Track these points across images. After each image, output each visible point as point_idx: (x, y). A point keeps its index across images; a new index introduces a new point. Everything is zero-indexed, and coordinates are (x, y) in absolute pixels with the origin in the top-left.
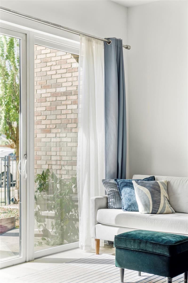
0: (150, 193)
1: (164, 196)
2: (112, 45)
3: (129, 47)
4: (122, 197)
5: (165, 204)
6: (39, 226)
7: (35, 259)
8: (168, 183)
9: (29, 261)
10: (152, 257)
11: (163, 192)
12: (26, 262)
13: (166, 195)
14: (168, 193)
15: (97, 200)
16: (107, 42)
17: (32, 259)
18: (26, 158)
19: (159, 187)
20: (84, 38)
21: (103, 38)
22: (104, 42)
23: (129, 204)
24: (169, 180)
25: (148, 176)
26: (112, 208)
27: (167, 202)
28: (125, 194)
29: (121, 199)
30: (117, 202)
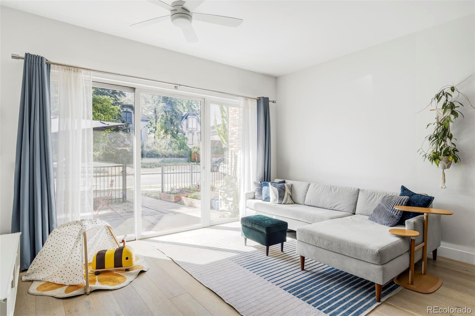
0: (278, 191)
1: (288, 193)
2: (262, 101)
3: (274, 102)
4: (263, 191)
5: (287, 198)
6: (226, 206)
7: (210, 226)
8: (292, 185)
9: (206, 227)
10: (258, 233)
11: (287, 191)
12: (204, 227)
13: (290, 193)
14: (291, 191)
15: (247, 194)
16: (259, 100)
17: (208, 226)
18: (204, 169)
19: (285, 187)
20: (242, 98)
21: (256, 97)
22: (257, 100)
23: (266, 197)
24: (293, 183)
25: (281, 180)
26: (257, 199)
27: (289, 197)
28: (264, 191)
29: (262, 194)
30: (260, 196)
